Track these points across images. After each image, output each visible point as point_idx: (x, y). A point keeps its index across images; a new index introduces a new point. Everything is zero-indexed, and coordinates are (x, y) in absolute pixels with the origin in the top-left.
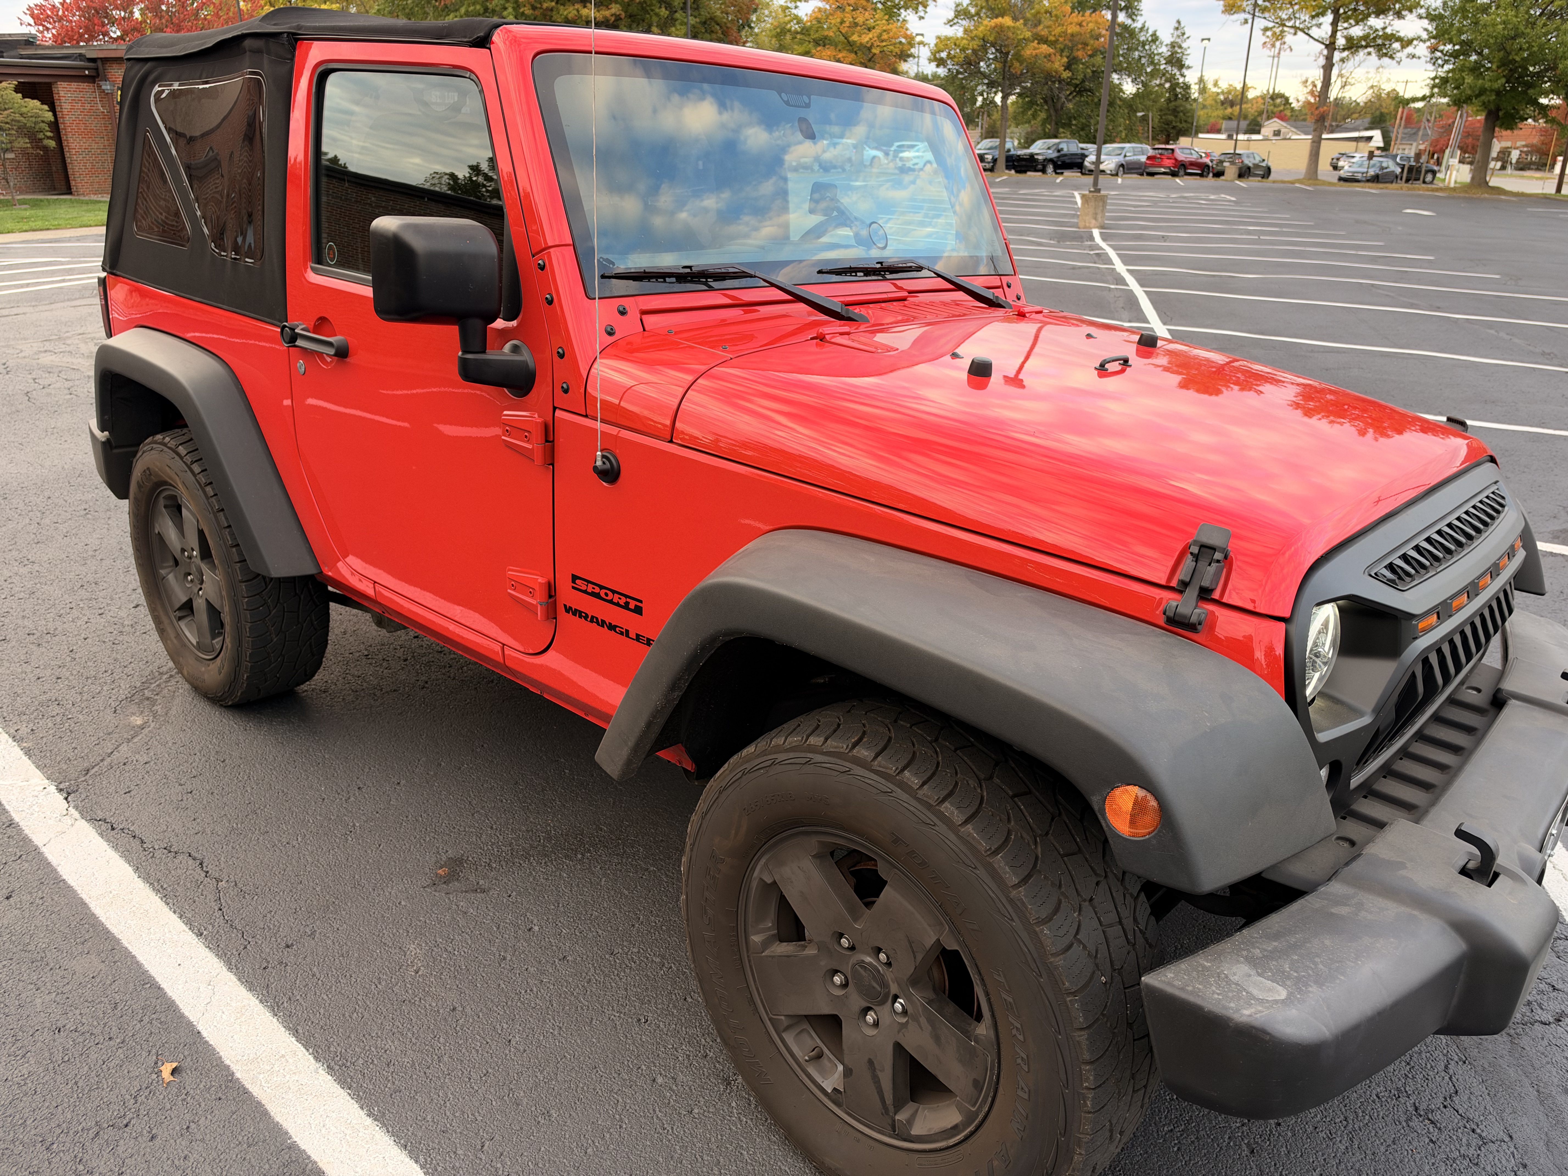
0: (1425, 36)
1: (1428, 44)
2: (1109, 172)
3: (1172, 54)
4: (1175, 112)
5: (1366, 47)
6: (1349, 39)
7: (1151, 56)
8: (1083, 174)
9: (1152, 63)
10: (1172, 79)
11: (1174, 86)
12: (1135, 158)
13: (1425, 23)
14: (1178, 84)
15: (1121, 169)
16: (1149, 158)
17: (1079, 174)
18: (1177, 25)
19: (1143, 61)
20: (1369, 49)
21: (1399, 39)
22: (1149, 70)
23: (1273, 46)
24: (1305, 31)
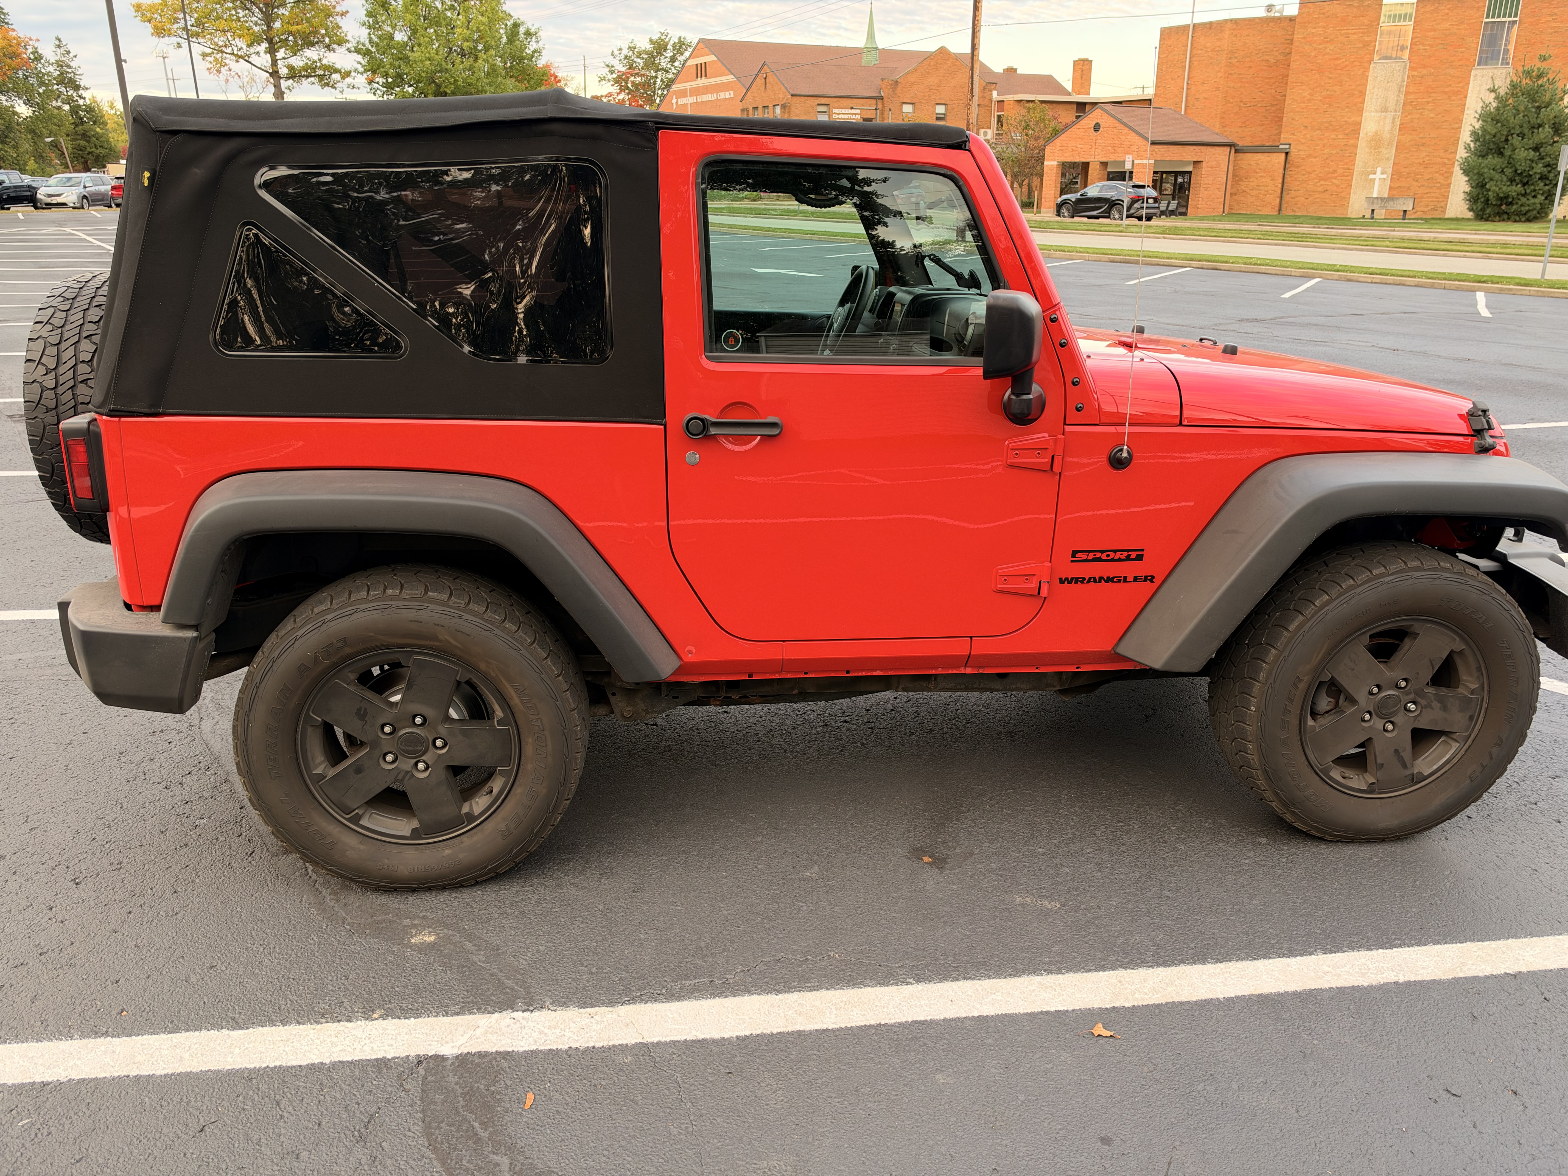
0: (361, 69)
1: (365, 76)
2: (72, 205)
3: (62, 74)
4: (85, 136)
5: (308, 77)
6: (291, 68)
7: (40, 76)
8: (36, 208)
9: (42, 83)
10: (69, 100)
11: (75, 110)
12: (97, 188)
13: (359, 58)
14: (79, 106)
15: (85, 201)
16: (113, 188)
17: (33, 209)
18: (57, 43)
19: (32, 81)
20: (312, 79)
21: (337, 71)
22: (41, 91)
23: (219, 72)
24: (246, 58)
